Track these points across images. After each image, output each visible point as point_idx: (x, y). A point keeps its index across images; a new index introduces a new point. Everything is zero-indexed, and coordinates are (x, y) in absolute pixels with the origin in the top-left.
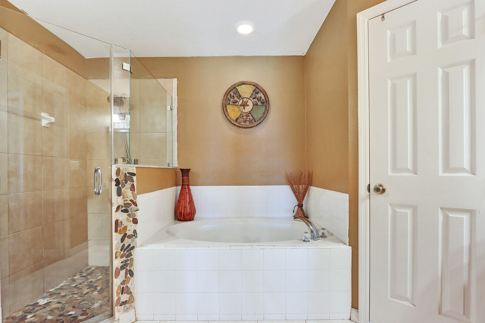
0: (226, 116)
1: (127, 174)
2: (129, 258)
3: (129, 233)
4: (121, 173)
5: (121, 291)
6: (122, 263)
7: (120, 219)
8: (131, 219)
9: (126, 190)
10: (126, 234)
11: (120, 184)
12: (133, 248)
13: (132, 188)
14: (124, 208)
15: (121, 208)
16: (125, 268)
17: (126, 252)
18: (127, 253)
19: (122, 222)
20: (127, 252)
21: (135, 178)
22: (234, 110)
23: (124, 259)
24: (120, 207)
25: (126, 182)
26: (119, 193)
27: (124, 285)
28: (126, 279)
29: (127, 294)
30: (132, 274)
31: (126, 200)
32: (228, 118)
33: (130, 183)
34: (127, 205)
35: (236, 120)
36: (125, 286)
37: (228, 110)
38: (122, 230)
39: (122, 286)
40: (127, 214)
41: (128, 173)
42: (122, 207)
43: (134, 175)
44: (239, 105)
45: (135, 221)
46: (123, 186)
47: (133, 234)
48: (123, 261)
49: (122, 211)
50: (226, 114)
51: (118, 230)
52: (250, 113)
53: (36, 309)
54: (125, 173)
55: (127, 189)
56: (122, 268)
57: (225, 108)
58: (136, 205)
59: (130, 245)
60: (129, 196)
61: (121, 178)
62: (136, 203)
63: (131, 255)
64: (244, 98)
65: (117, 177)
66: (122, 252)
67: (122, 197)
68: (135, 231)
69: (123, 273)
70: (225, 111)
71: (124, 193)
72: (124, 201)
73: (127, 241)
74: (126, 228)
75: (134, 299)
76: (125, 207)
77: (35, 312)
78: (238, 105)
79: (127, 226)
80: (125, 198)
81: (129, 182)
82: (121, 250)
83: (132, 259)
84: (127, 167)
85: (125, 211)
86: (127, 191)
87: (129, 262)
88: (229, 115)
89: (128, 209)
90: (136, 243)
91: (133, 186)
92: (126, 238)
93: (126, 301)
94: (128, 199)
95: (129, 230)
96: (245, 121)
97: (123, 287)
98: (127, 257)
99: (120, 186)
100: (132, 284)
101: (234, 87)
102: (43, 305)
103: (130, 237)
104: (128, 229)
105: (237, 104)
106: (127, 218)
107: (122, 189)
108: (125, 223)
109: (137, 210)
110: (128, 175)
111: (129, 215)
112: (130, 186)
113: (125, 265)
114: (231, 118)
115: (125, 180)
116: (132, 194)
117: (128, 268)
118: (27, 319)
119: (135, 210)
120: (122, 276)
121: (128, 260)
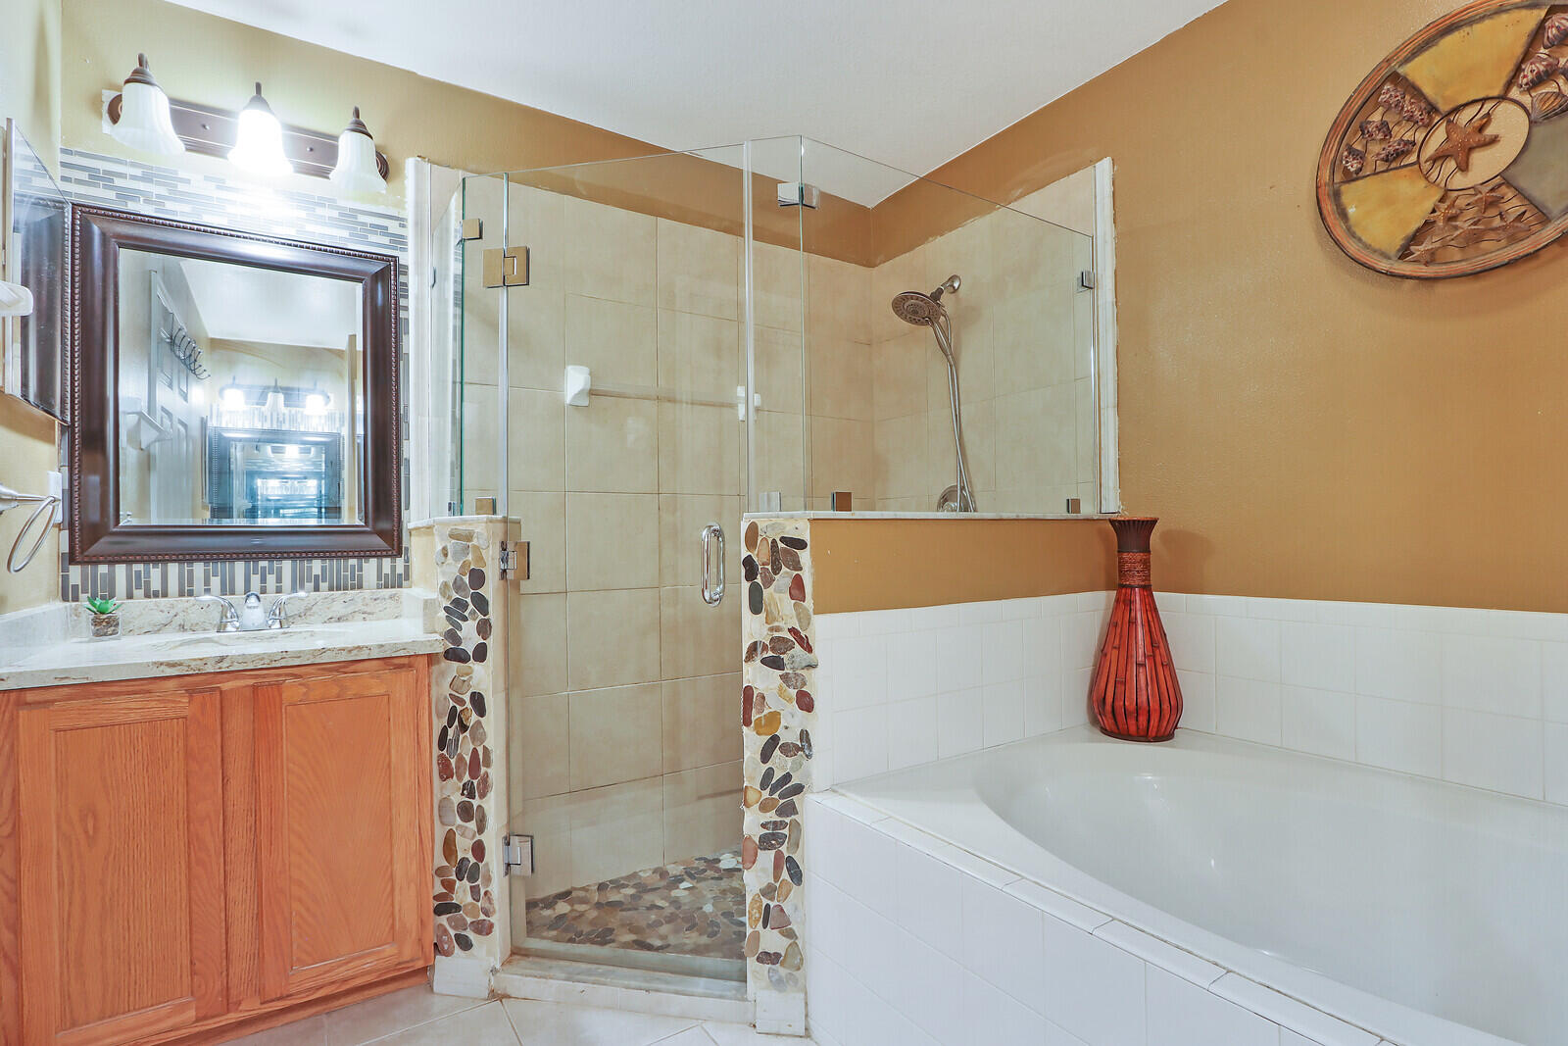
0: (1337, 243)
1: (779, 542)
2: (787, 820)
3: (785, 737)
4: (760, 539)
5: (760, 913)
6: (764, 826)
7: (759, 687)
8: (793, 692)
9: (777, 594)
10: (775, 739)
11: (759, 577)
12: (799, 789)
13: (797, 588)
14: (770, 654)
15: (763, 650)
16: (772, 847)
17: (776, 796)
18: (782, 801)
19: (764, 698)
20: (781, 796)
21: (805, 556)
22: (1388, 201)
23: (772, 816)
24: (759, 650)
25: (777, 570)
26: (756, 606)
27: (772, 899)
28: (777, 885)
29: (780, 932)
30: (797, 876)
31: (778, 629)
32: (1353, 247)
33: (787, 573)
34: (780, 644)
35: (1404, 253)
36: (776, 906)
37: (1351, 211)
38: (763, 722)
39: (765, 901)
40: (781, 672)
41: (783, 539)
42: (765, 648)
43: (800, 544)
44: (1423, 159)
45: (806, 703)
46: (769, 582)
47: (799, 743)
48: (767, 823)
49: (763, 661)
50: (1339, 231)
51: (753, 719)
52: (1507, 183)
53: (709, 873)
54: (774, 541)
55: (779, 591)
56: (766, 842)
57: (1329, 207)
58: (809, 649)
59: (787, 777)
60: (787, 616)
61: (761, 556)
62: (808, 642)
63: (791, 809)
64: (1457, 110)
65: (749, 553)
66: (766, 794)
67: (763, 615)
68: (804, 736)
69: (766, 858)
70: (1331, 219)
71: (770, 605)
72: (771, 629)
73: (780, 763)
74: (774, 717)
75: (802, 960)
76: (773, 649)
77: (699, 880)
78: (1418, 162)
79: (780, 714)
80: (775, 620)
81: (784, 569)
82: (763, 786)
83: (796, 826)
84: (780, 520)
85: (775, 663)
86: (780, 600)
87: (786, 831)
88: (1353, 235)
89: (782, 656)
90: (808, 775)
91: (798, 585)
92: (777, 752)
93: (777, 955)
94: (781, 624)
95: (786, 728)
96: (1474, 238)
97: (768, 906)
98: (781, 812)
99: (759, 580)
100: (796, 909)
101: (1385, 72)
102: (724, 870)
103: (788, 750)
104: (783, 723)
105: (1413, 158)
106: (780, 688)
107: (766, 593)
108: (773, 704)
109: (810, 666)
110: (781, 545)
111: (785, 678)
112: (788, 581)
113: (774, 836)
114: (1367, 246)
115: (773, 564)
116: (796, 610)
117: (783, 849)
118: (678, 888)
119: (804, 665)
120: (764, 870)
121: (783, 825)
